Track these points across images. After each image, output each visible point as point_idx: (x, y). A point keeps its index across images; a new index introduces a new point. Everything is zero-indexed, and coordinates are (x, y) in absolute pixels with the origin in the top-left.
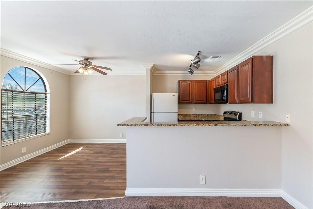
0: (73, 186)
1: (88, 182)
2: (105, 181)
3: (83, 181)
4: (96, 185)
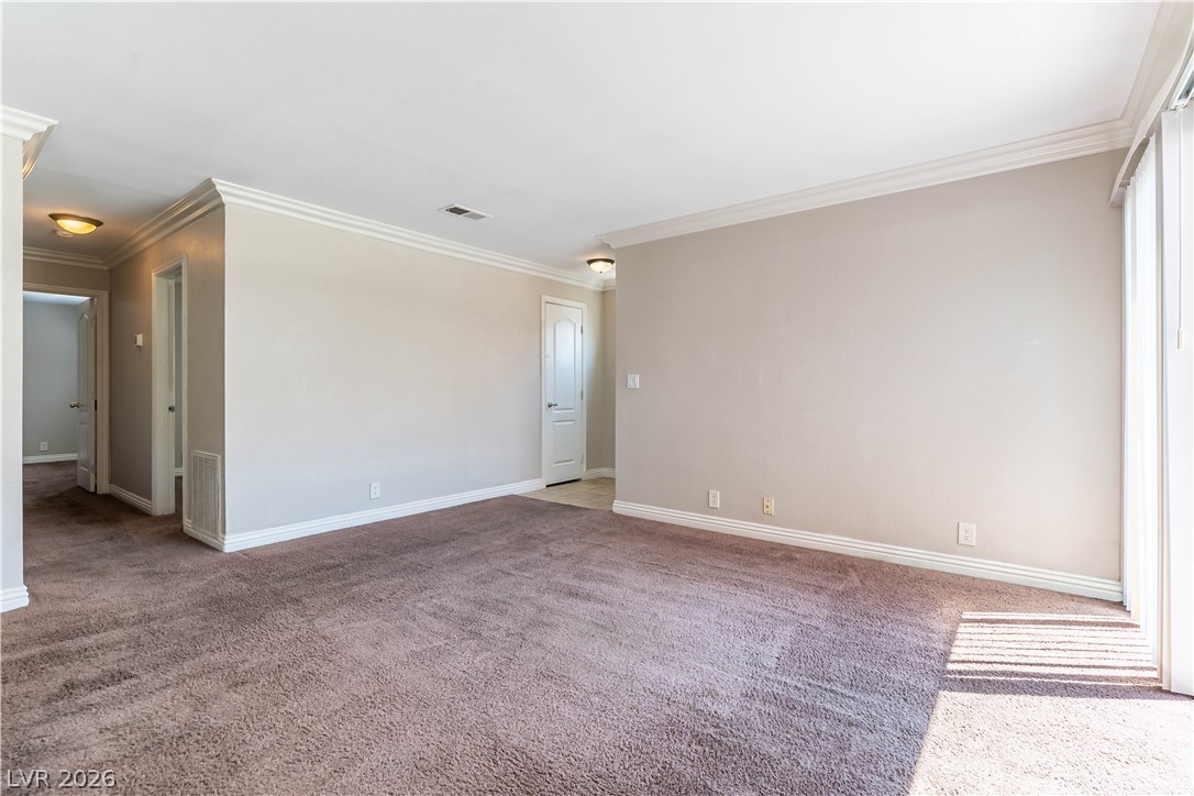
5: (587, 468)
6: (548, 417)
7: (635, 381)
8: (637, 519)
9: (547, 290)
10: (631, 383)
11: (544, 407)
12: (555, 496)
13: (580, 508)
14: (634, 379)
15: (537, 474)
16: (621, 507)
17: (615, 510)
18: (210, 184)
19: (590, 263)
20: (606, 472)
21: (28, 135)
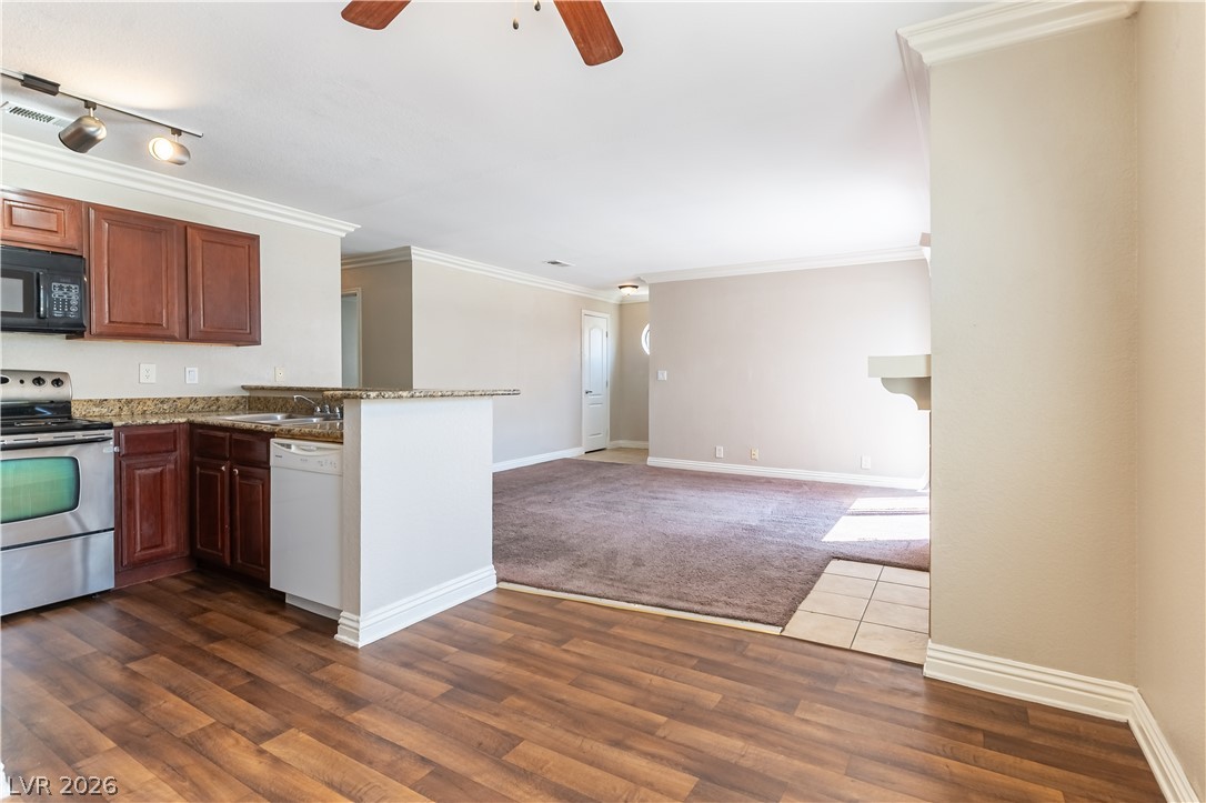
0: (617, 647)
1: (564, 647)
2: (510, 635)
3: (581, 655)
4: (545, 631)
5: (611, 440)
6: (586, 399)
7: (663, 375)
8: (667, 468)
9: (585, 305)
10: (660, 377)
11: (584, 393)
15: (579, 444)
16: (652, 461)
17: (648, 464)
18: (409, 248)
19: (621, 287)
20: (623, 443)
21: (344, 235)
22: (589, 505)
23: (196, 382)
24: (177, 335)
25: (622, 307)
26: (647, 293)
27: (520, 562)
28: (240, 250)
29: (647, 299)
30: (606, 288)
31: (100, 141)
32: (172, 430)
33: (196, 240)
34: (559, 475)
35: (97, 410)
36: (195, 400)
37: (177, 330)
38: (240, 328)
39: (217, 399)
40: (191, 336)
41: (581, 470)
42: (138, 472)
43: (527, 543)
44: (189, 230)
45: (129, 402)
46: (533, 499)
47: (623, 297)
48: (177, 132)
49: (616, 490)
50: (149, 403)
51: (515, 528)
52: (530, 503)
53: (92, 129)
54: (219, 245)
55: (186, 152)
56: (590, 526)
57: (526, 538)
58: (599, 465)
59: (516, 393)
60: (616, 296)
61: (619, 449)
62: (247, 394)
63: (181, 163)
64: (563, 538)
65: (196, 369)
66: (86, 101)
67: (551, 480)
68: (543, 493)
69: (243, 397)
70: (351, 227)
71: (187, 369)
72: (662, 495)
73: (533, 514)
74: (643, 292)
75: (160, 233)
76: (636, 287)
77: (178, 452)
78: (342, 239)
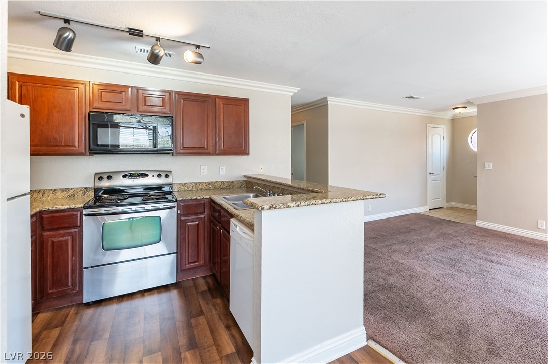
5: (446, 202)
6: (430, 178)
7: (489, 166)
8: (492, 230)
9: (429, 121)
10: (487, 166)
11: (428, 174)
12: (436, 215)
13: (457, 222)
14: (489, 165)
15: (425, 204)
16: (479, 223)
17: (477, 224)
18: (326, 98)
19: (454, 109)
20: (454, 204)
21: (292, 94)
22: (436, 260)
23: (224, 174)
24: (212, 152)
25: (454, 121)
26: (476, 110)
27: (386, 317)
28: (239, 106)
29: (476, 114)
30: (444, 109)
31: (162, 57)
32: (203, 202)
33: (220, 104)
34: (413, 227)
35: (183, 188)
36: (223, 183)
37: (211, 149)
38: (239, 147)
39: (233, 182)
40: (217, 152)
41: (428, 224)
42: (188, 224)
43: (392, 295)
44: (217, 99)
45: (196, 184)
46: (396, 247)
47: (455, 114)
48: (198, 47)
49: (455, 246)
50: (204, 184)
51: (383, 275)
52: (395, 251)
53: (157, 51)
54: (230, 106)
55: (200, 56)
56: (439, 284)
57: (391, 288)
58: (440, 221)
59: (381, 196)
60: (450, 114)
61: (452, 208)
62: (246, 179)
63: (199, 63)
64: (419, 294)
65: (224, 167)
66: (156, 37)
67: (408, 231)
68: (403, 242)
69: (244, 181)
70: (295, 89)
71: (220, 167)
72: (495, 259)
73: (397, 263)
74: (472, 111)
75: (204, 102)
76: (466, 107)
77: (206, 213)
78: (291, 96)
